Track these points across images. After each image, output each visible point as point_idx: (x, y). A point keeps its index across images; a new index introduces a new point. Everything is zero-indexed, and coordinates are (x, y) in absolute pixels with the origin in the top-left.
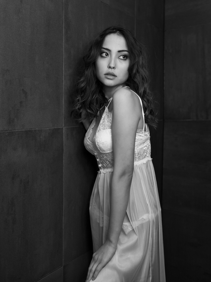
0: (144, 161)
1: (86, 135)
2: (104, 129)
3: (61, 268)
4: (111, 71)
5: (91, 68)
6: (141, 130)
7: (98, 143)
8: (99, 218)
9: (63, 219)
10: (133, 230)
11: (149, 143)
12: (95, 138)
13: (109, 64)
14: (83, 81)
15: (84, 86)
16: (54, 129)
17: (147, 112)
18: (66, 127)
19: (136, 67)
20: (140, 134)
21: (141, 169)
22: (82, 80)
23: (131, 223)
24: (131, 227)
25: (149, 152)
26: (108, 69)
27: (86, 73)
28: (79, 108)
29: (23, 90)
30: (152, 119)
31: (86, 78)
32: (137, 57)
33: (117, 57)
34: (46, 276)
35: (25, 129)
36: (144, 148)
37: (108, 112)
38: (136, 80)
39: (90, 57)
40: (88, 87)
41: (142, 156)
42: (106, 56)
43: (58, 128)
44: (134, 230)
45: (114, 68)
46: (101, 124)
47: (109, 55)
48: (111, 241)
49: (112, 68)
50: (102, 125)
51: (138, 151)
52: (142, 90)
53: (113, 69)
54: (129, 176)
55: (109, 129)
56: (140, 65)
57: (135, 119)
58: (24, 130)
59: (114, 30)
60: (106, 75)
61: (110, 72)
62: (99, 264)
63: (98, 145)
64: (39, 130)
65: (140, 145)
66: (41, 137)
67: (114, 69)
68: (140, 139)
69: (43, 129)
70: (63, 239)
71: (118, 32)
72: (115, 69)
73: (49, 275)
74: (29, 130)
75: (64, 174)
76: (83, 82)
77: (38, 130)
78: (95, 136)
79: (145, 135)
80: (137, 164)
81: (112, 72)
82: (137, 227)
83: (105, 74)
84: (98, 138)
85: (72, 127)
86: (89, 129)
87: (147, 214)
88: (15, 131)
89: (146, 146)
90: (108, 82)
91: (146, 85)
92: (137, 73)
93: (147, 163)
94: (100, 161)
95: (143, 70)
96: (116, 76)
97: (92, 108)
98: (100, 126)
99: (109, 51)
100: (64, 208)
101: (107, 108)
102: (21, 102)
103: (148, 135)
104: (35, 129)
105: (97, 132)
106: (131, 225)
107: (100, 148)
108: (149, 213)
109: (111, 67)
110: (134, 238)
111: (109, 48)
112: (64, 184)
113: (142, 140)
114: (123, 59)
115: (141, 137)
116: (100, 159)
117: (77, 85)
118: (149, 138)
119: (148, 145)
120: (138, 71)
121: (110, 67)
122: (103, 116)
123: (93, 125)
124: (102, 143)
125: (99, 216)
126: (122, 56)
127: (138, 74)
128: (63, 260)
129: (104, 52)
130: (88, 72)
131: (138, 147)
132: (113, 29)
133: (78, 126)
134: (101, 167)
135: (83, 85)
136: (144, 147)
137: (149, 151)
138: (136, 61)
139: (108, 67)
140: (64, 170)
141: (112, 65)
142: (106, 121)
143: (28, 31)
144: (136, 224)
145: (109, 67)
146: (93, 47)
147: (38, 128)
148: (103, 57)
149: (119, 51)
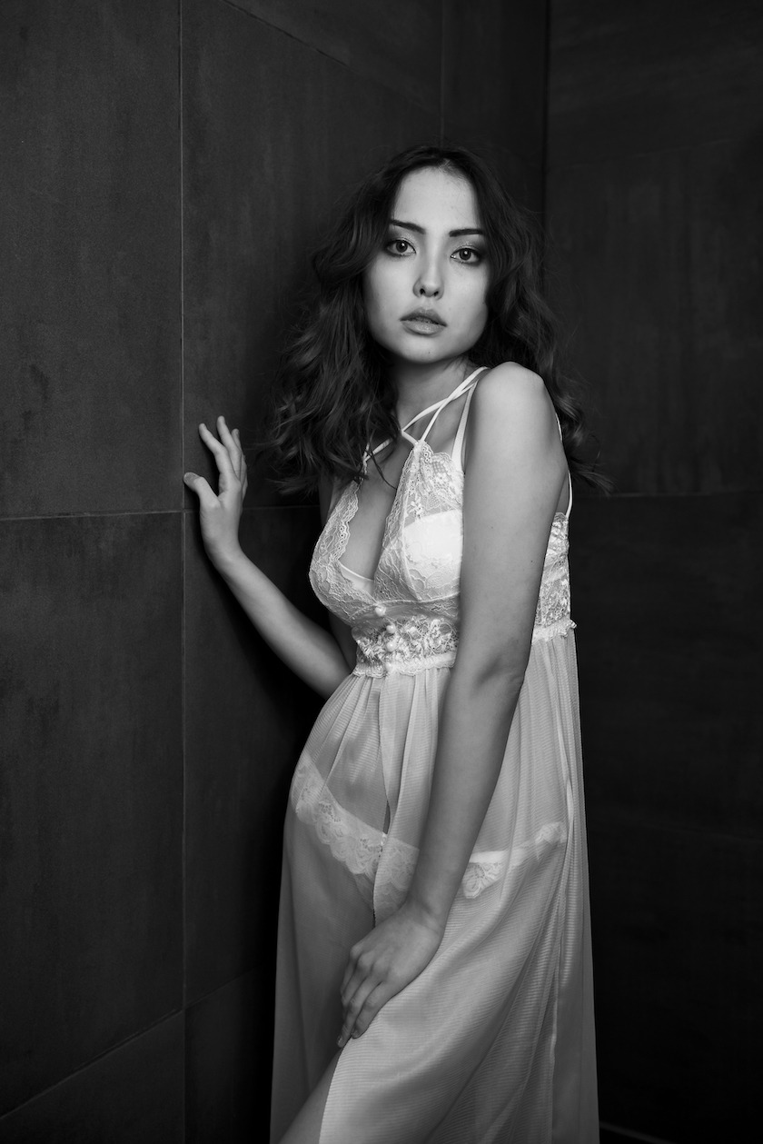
3: (173, 1018)
4: (425, 304)
6: (559, 517)
9: (184, 842)
13: (419, 280)
14: (311, 344)
15: (313, 361)
16: (149, 515)
19: (512, 290)
26: (414, 297)
29: (34, 368)
32: (514, 253)
33: (446, 255)
35: (45, 515)
37: (431, 452)
39: (346, 253)
40: (326, 367)
41: (557, 610)
43: (163, 512)
45: (436, 293)
47: (416, 247)
48: (426, 908)
49: (429, 296)
50: (419, 500)
53: (432, 300)
58: (38, 518)
59: (433, 157)
60: (408, 322)
61: (421, 309)
62: (379, 985)
64: (95, 518)
66: (103, 545)
67: (437, 297)
69: (108, 515)
71: (447, 161)
72: (441, 297)
74: (57, 517)
76: (310, 347)
77: (90, 518)
81: (432, 310)
83: (403, 319)
88: (5, 519)
89: (566, 576)
90: (417, 347)
96: (444, 325)
98: (413, 504)
99: (416, 233)
100: (184, 803)
101: (424, 443)
102: (27, 415)
104: (82, 516)
109: (426, 291)
111: (419, 221)
113: (560, 553)
121: (422, 291)
122: (412, 470)
123: (349, 511)
131: (547, 576)
132: (430, 151)
139: (414, 291)
140: (185, 666)
141: (431, 284)
143: (48, 149)
145: (418, 289)
147: (91, 512)
148: (394, 255)
149: (455, 234)
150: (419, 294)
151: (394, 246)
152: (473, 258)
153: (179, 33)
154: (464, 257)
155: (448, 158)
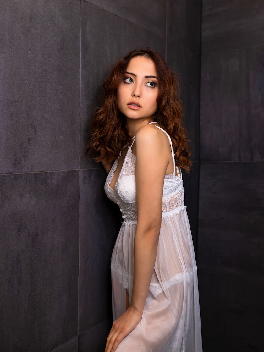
0: (177, 211)
1: (107, 180)
2: (127, 175)
3: (75, 338)
4: (135, 100)
5: (112, 97)
6: (171, 176)
7: (120, 192)
8: (122, 278)
9: (79, 279)
10: (163, 292)
11: (182, 189)
12: (116, 185)
13: (133, 92)
14: (103, 112)
15: (104, 118)
16: (68, 171)
17: (178, 153)
18: (82, 169)
19: (166, 97)
20: (170, 180)
21: (173, 221)
22: (100, 111)
23: (160, 285)
24: (161, 289)
25: (182, 200)
26: (132, 97)
27: (106, 102)
28: (97, 145)
29: (32, 124)
30: (184, 161)
31: (106, 108)
32: (167, 85)
33: (144, 84)
34: (57, 347)
35: (34, 172)
36: (176, 196)
37: (132, 153)
38: (165, 113)
39: (112, 83)
40: (108, 120)
41: (173, 205)
42: (130, 83)
43: (73, 170)
44: (165, 292)
45: (139, 96)
46: (124, 168)
47: (134, 81)
48: (135, 308)
49: (136, 97)
50: (125, 170)
51: (169, 199)
52: (171, 126)
53: (138, 98)
54: (156, 231)
55: (132, 175)
56: (171, 96)
57: (163, 163)
58: (32, 173)
59: (142, 53)
60: (129, 105)
61: (133, 101)
62: (120, 333)
63: (120, 194)
64: (51, 172)
65: (170, 193)
66: (53, 181)
67: (139, 98)
68: (171, 186)
69: (55, 171)
70: (78, 303)
72: (140, 98)
73: (62, 346)
74: (38, 172)
75: (80, 226)
76: (102, 114)
78: (117, 184)
79: (176, 180)
80: (168, 215)
81: (137, 102)
82: (169, 288)
83: (128, 104)
84: (120, 186)
85: (90, 169)
86: (110, 173)
87: (180, 274)
88: (21, 173)
89: (178, 193)
90: (131, 114)
91: (177, 120)
92: (167, 105)
93: (180, 213)
94: (124, 212)
95: (175, 101)
96: (141, 107)
97: (112, 145)
98: (123, 172)
99: (134, 76)
101: (131, 149)
102: (29, 140)
103: (180, 179)
104: (46, 172)
105: (119, 178)
106: (161, 287)
107: (123, 198)
108: (182, 272)
109: (135, 95)
110: (166, 303)
111: (135, 73)
112: (79, 237)
113: (173, 187)
114: (150, 87)
115: (172, 184)
116: (124, 210)
117: (96, 117)
118: (182, 183)
119: (180, 192)
120: (168, 103)
121: (134, 96)
122: (126, 159)
123: (114, 168)
124: (125, 192)
125: (122, 276)
126: (150, 83)
127: (168, 107)
128: (78, 328)
129: (128, 78)
130: (109, 102)
131: (168, 195)
133: (97, 168)
134: (125, 218)
135: (101, 117)
136: (176, 194)
137: (182, 198)
138: (167, 90)
139: (132, 95)
140: (80, 220)
141: (137, 93)
142: (130, 165)
144: (166, 285)
146: (115, 71)
147: (50, 171)
149: (147, 77)
150: (133, 96)
153: (80, 16)
155: (146, 53)
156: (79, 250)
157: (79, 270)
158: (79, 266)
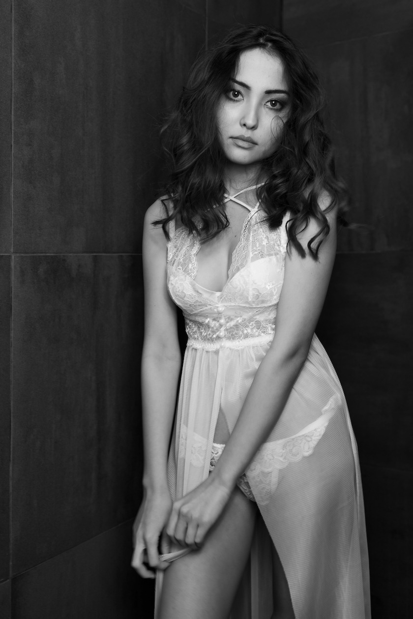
4: (246, 133)
9: (11, 468)
33: (263, 104)
45: (253, 127)
47: (245, 98)
49: (248, 128)
53: (250, 131)
67: (253, 130)
71: (270, 45)
72: (256, 130)
83: (232, 137)
96: (256, 144)
109: (247, 125)
111: (248, 82)
128: (11, 563)
139: (240, 125)
140: (12, 354)
141: (250, 122)
145: (242, 123)
148: (231, 99)
149: (269, 92)
150: (243, 127)
151: (232, 93)
152: (278, 106)
154: (273, 105)
156: (12, 411)
157: (11, 450)
158: (12, 443)
